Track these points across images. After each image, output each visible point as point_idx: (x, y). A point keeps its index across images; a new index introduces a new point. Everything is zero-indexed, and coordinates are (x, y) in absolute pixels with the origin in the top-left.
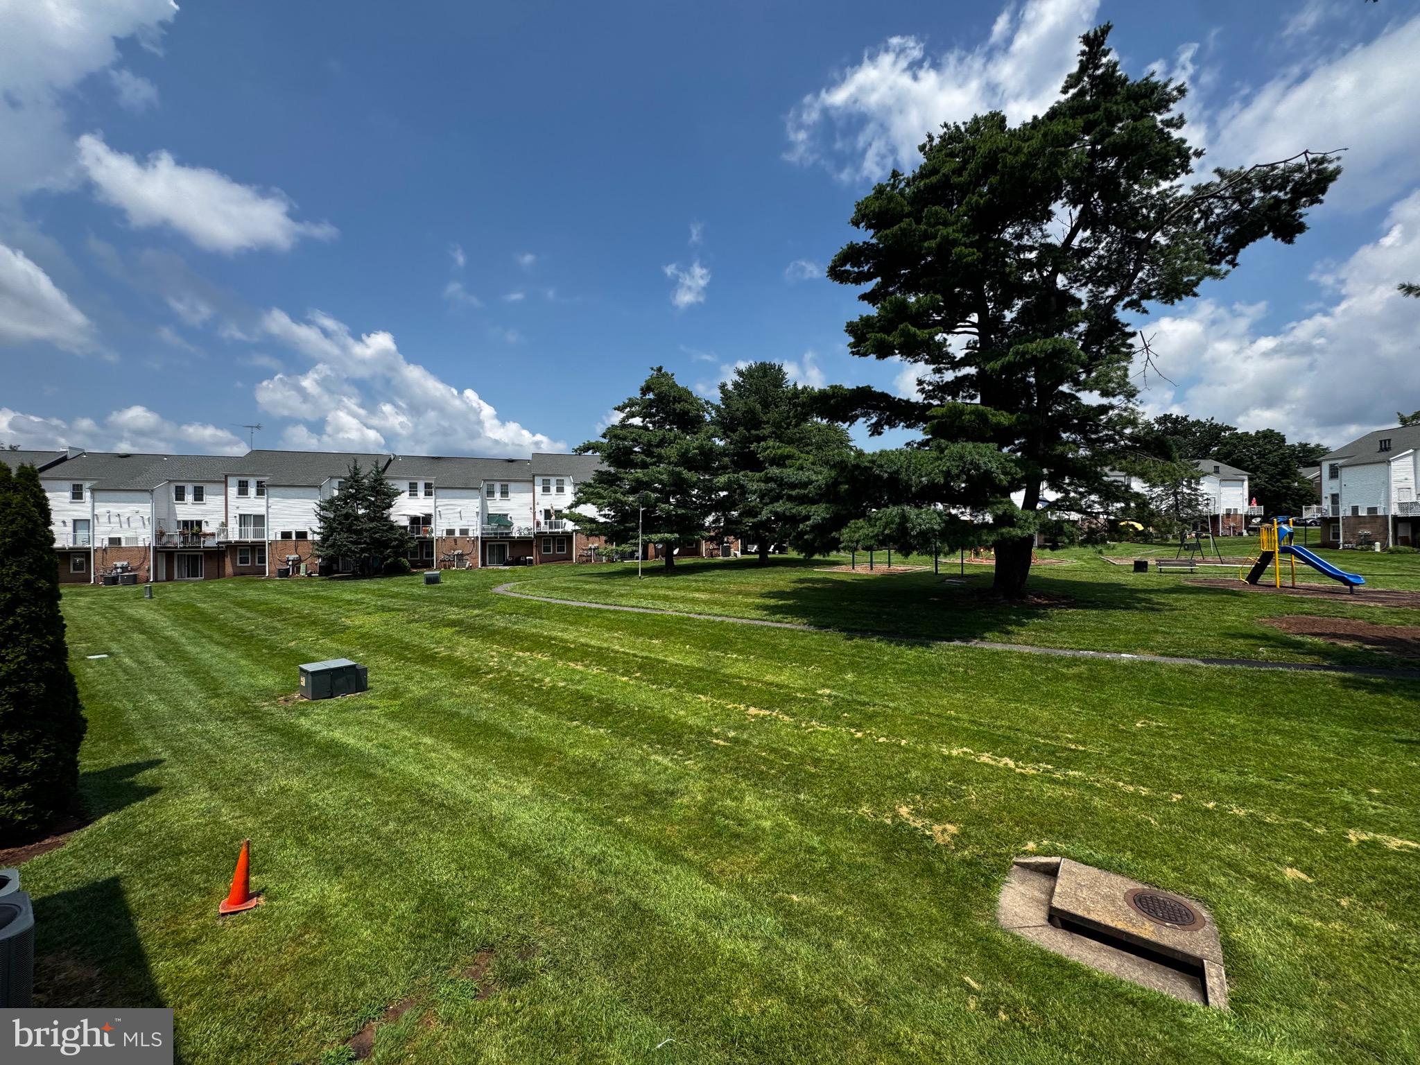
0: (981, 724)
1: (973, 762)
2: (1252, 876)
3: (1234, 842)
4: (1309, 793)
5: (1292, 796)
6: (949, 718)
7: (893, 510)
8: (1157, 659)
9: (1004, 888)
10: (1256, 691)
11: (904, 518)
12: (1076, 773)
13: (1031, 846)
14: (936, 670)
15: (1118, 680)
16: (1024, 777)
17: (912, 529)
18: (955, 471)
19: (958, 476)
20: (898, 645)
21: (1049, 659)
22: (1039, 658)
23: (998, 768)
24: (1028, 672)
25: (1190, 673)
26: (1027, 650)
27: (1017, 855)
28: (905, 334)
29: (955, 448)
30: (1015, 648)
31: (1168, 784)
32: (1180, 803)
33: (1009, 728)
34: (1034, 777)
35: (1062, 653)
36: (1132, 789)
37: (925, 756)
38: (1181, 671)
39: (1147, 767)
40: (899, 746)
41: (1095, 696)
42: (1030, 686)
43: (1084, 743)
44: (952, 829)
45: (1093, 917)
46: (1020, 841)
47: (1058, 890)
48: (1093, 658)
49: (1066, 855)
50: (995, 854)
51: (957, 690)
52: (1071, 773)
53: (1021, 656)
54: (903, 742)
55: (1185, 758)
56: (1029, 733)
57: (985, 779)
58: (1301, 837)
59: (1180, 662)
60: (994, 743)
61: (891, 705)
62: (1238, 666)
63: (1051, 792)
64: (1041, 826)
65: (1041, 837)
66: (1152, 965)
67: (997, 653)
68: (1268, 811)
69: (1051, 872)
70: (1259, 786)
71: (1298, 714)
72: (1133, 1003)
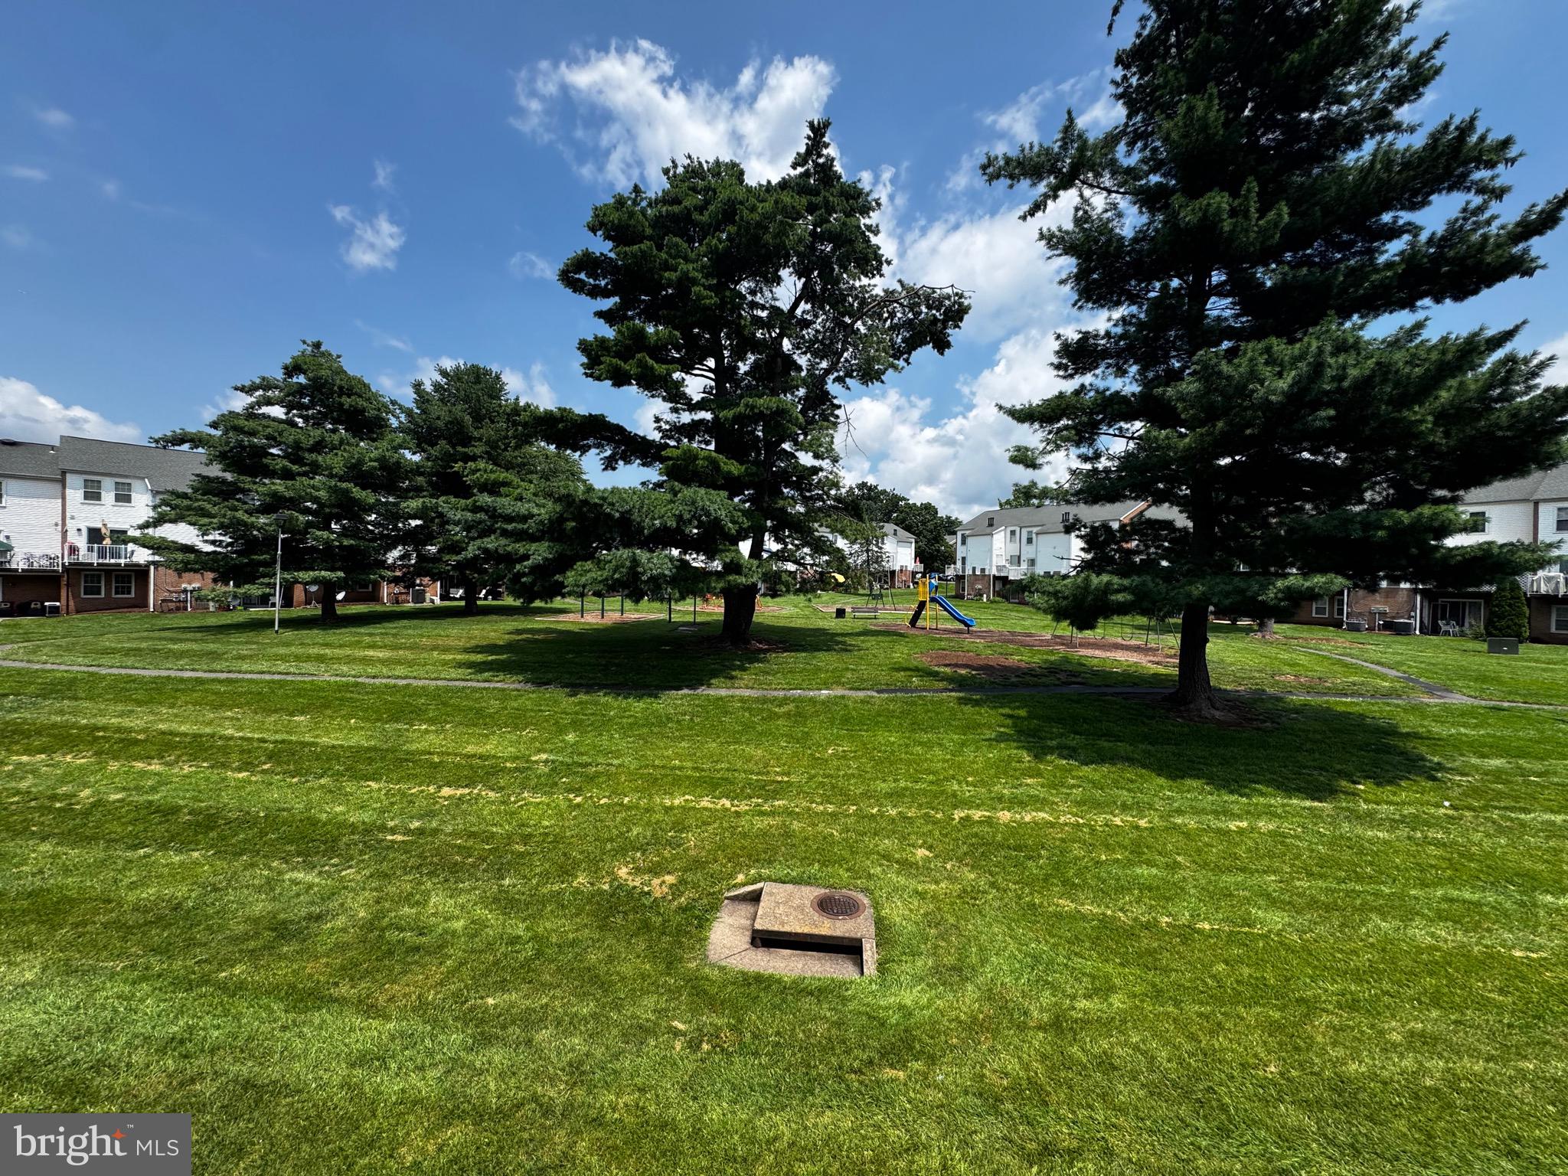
0: (703, 770)
1: (694, 808)
2: (897, 862)
3: (888, 837)
4: (934, 788)
5: (924, 792)
6: (674, 768)
7: (624, 553)
8: (846, 692)
9: (715, 924)
10: (908, 713)
11: (635, 562)
12: (781, 802)
13: (741, 878)
14: (662, 721)
15: (817, 714)
16: (738, 814)
17: (643, 574)
18: (687, 516)
19: (690, 521)
20: (626, 698)
21: (764, 700)
22: (757, 700)
23: (716, 810)
24: (747, 714)
25: (868, 703)
26: (747, 693)
27: (728, 890)
28: (641, 364)
29: (688, 492)
30: (738, 692)
31: (848, 798)
32: (855, 814)
33: (728, 770)
34: (746, 813)
35: (775, 693)
36: (821, 808)
37: (647, 810)
38: (862, 702)
39: (833, 787)
40: (622, 804)
41: (798, 731)
42: (748, 727)
43: (788, 774)
44: (670, 879)
45: (787, 929)
46: (732, 876)
47: (760, 912)
48: (800, 696)
49: (769, 879)
50: (710, 894)
51: (682, 738)
52: (776, 803)
53: (742, 700)
54: (626, 800)
55: (861, 775)
56: (745, 772)
57: (705, 823)
58: (927, 823)
59: (861, 694)
60: (712, 785)
61: (615, 762)
62: (898, 694)
63: (761, 823)
64: (750, 857)
65: (749, 867)
66: (827, 956)
67: (721, 698)
68: (910, 808)
69: (755, 898)
70: (906, 789)
71: (932, 728)
72: (811, 994)
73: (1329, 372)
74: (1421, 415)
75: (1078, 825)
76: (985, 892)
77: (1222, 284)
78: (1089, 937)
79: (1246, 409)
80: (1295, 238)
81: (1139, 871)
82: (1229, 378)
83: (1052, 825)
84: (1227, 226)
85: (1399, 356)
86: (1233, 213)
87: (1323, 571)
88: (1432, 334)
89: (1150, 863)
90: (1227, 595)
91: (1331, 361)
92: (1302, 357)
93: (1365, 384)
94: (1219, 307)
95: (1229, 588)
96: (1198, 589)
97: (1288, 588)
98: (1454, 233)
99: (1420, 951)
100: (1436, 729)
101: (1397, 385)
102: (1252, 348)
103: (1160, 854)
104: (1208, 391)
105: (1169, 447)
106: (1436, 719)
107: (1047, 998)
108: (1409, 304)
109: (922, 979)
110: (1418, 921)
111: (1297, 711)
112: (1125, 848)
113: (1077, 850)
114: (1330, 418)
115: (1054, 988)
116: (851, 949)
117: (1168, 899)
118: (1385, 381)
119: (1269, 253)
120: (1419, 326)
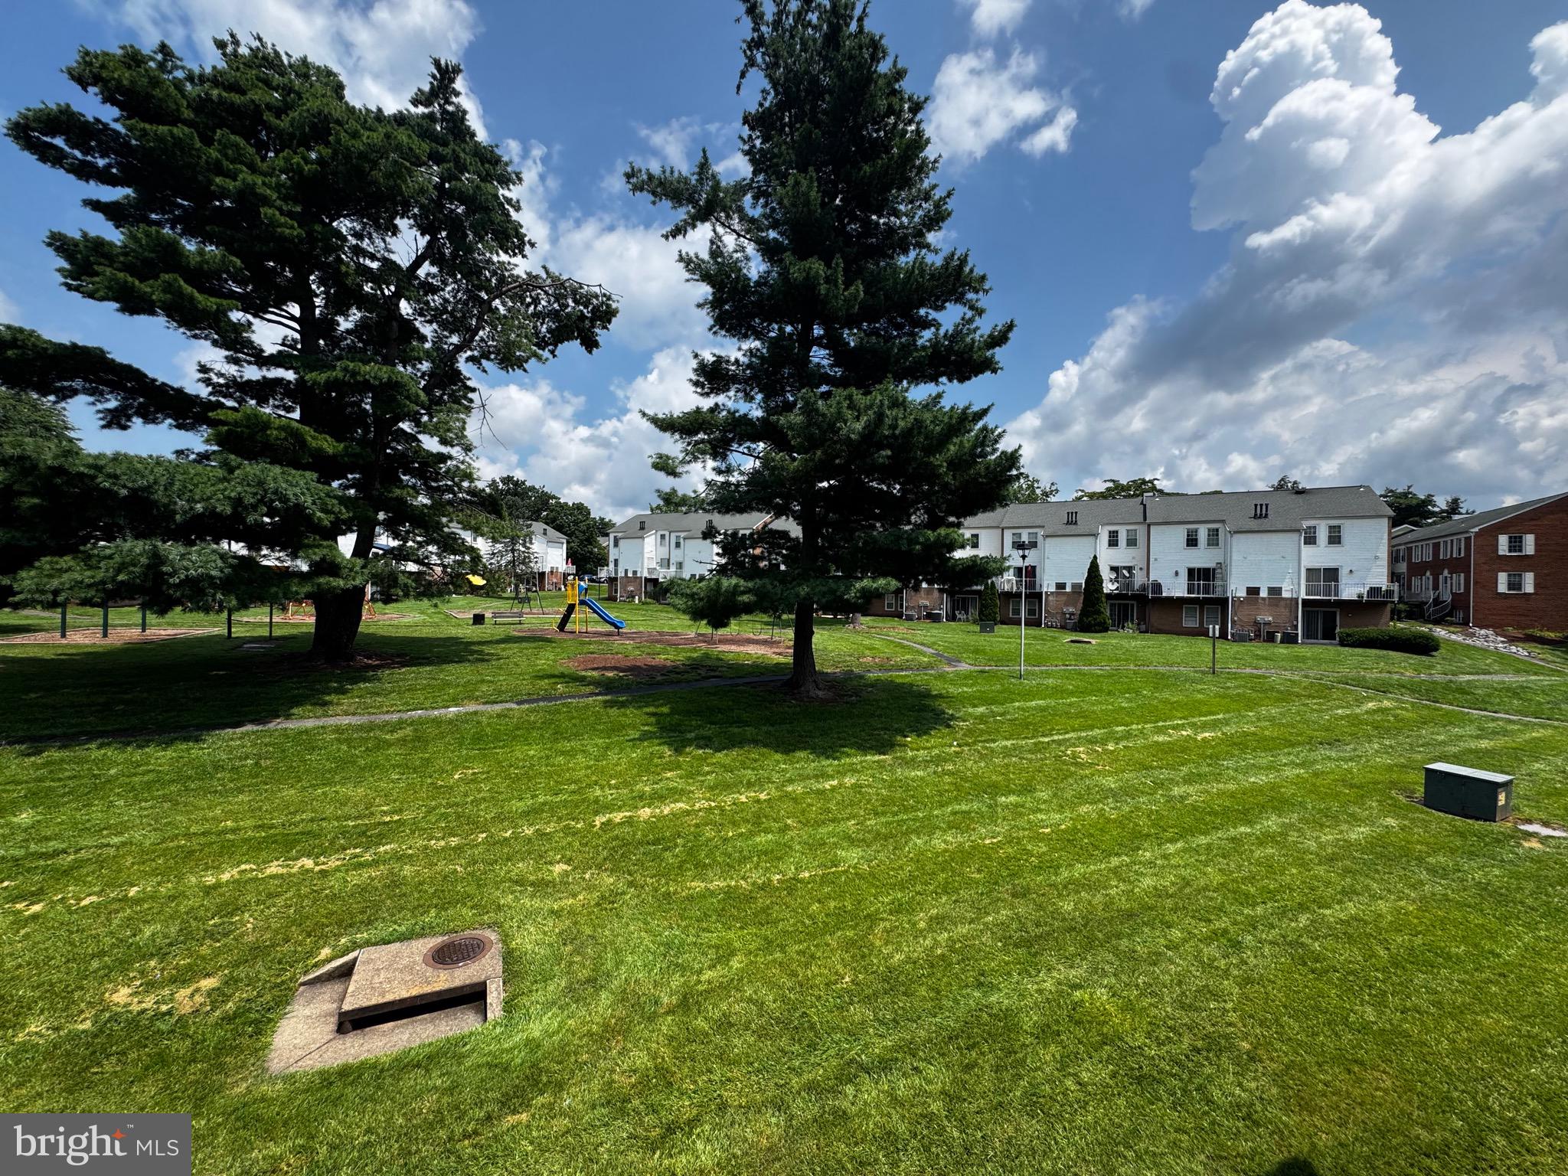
0: (272, 827)
1: (256, 879)
2: (532, 884)
3: (523, 860)
4: (576, 797)
5: (565, 804)
6: (225, 832)
7: (136, 547)
8: (481, 708)
9: (283, 1022)
10: (552, 722)
11: (157, 559)
12: (388, 847)
13: (326, 952)
14: (204, 773)
15: (442, 736)
16: (324, 874)
17: (171, 575)
18: (249, 500)
19: (254, 507)
20: (140, 747)
21: (371, 727)
22: (360, 728)
23: (290, 875)
24: (344, 747)
25: (506, 716)
26: (346, 720)
27: (306, 973)
28: (168, 288)
29: (252, 469)
30: (331, 721)
31: (477, 826)
32: (485, 841)
33: (312, 820)
34: (337, 869)
35: (387, 717)
36: (443, 843)
37: (172, 898)
38: (499, 716)
39: (459, 816)
40: (125, 899)
41: (416, 759)
42: (344, 763)
43: (400, 811)
44: (208, 983)
45: (389, 997)
46: (311, 954)
47: (351, 989)
48: (420, 717)
49: (368, 943)
50: (277, 985)
51: (240, 791)
52: (382, 849)
53: (338, 730)
54: (133, 892)
55: (493, 798)
56: (338, 819)
57: (270, 896)
58: (567, 835)
59: (498, 708)
60: (287, 844)
61: (116, 840)
62: (541, 704)
63: (355, 879)
64: (339, 924)
65: (338, 936)
66: (442, 1014)
67: (306, 732)
68: (548, 823)
69: (346, 972)
70: (544, 804)
71: (576, 735)
72: (418, 1066)
73: (888, 421)
74: (939, 460)
75: (711, 808)
76: (624, 893)
77: (821, 337)
78: (715, 910)
79: (835, 443)
80: (869, 313)
81: (758, 839)
82: (824, 415)
83: (688, 813)
84: (823, 289)
85: (927, 416)
86: (827, 280)
87: (884, 575)
88: (946, 404)
89: (767, 831)
90: (824, 594)
91: (888, 412)
92: (870, 407)
93: (908, 433)
94: (819, 356)
95: (824, 589)
96: (804, 590)
97: (863, 588)
98: (956, 336)
99: (937, 855)
100: (952, 690)
101: (926, 438)
102: (840, 393)
103: (775, 820)
104: (809, 424)
105: (783, 468)
106: (952, 682)
107: (676, 981)
108: (934, 379)
109: (554, 1003)
110: (938, 833)
111: (872, 686)
112: (748, 821)
113: (709, 832)
114: (888, 457)
115: (683, 968)
116: (473, 997)
117: (780, 859)
118: (920, 433)
119: (851, 322)
120: (939, 396)
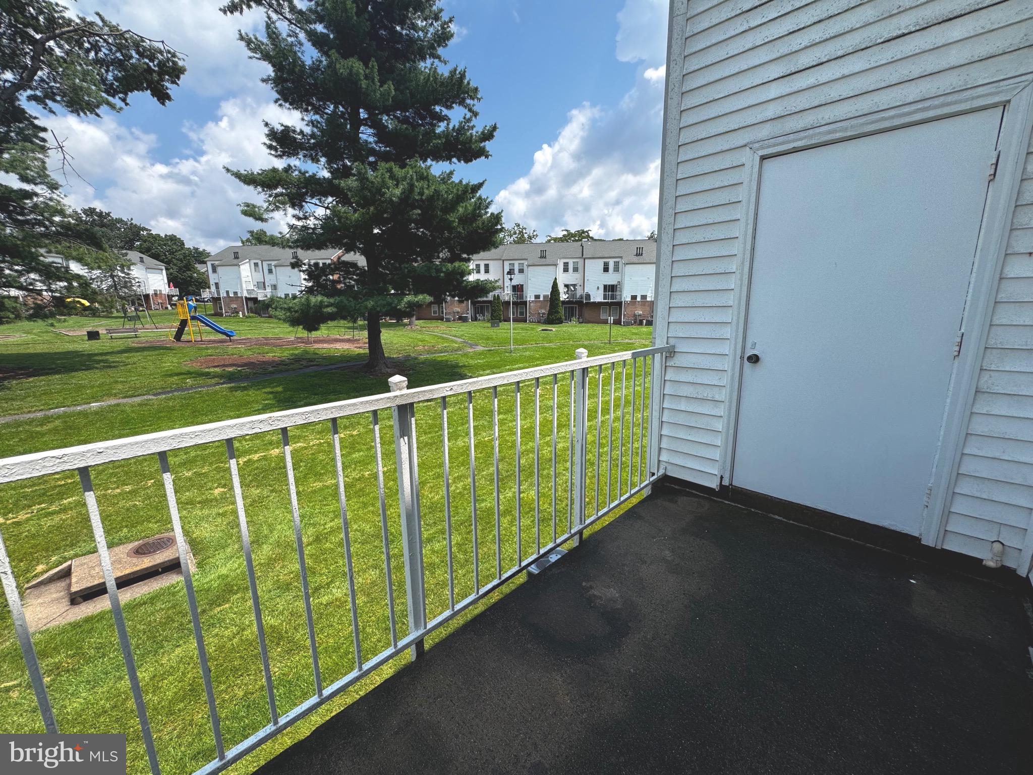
2: (199, 503)
3: (188, 490)
5: (213, 454)
8: (121, 401)
10: (188, 405)
12: (70, 500)
13: (41, 567)
15: (91, 423)
21: (18, 424)
22: (7, 425)
25: (146, 405)
31: (144, 477)
32: (154, 486)
34: (29, 520)
35: (31, 415)
36: (118, 491)
38: (140, 405)
39: (126, 473)
47: (74, 581)
48: (65, 412)
49: (76, 556)
52: (65, 502)
56: (13, 489)
58: (219, 472)
59: (138, 400)
62: (175, 393)
63: (49, 522)
64: (46, 550)
65: (48, 557)
66: (152, 580)
68: (203, 467)
69: (67, 574)
70: (197, 456)
71: (211, 411)
72: (145, 603)
73: (417, 190)
74: (453, 217)
75: (321, 443)
76: (268, 496)
77: (365, 119)
78: (331, 495)
79: (383, 202)
80: (399, 105)
81: (354, 456)
82: (372, 182)
83: (305, 448)
84: (364, 84)
85: (443, 187)
86: (366, 77)
87: (422, 293)
88: (455, 179)
89: (359, 451)
90: (384, 306)
91: (416, 184)
92: (405, 178)
93: (431, 198)
94: (366, 135)
95: (384, 302)
96: (370, 304)
97: (409, 301)
98: (461, 130)
99: (459, 449)
100: (472, 362)
101: (443, 202)
102: (382, 165)
103: (364, 444)
104: (363, 188)
105: (347, 218)
106: (472, 358)
107: (311, 531)
108: (449, 158)
109: (232, 557)
110: (460, 438)
111: (423, 363)
112: (347, 447)
113: (321, 457)
114: (419, 215)
115: (314, 525)
116: (174, 566)
117: (368, 464)
118: (438, 199)
119: (387, 111)
120: (451, 173)
